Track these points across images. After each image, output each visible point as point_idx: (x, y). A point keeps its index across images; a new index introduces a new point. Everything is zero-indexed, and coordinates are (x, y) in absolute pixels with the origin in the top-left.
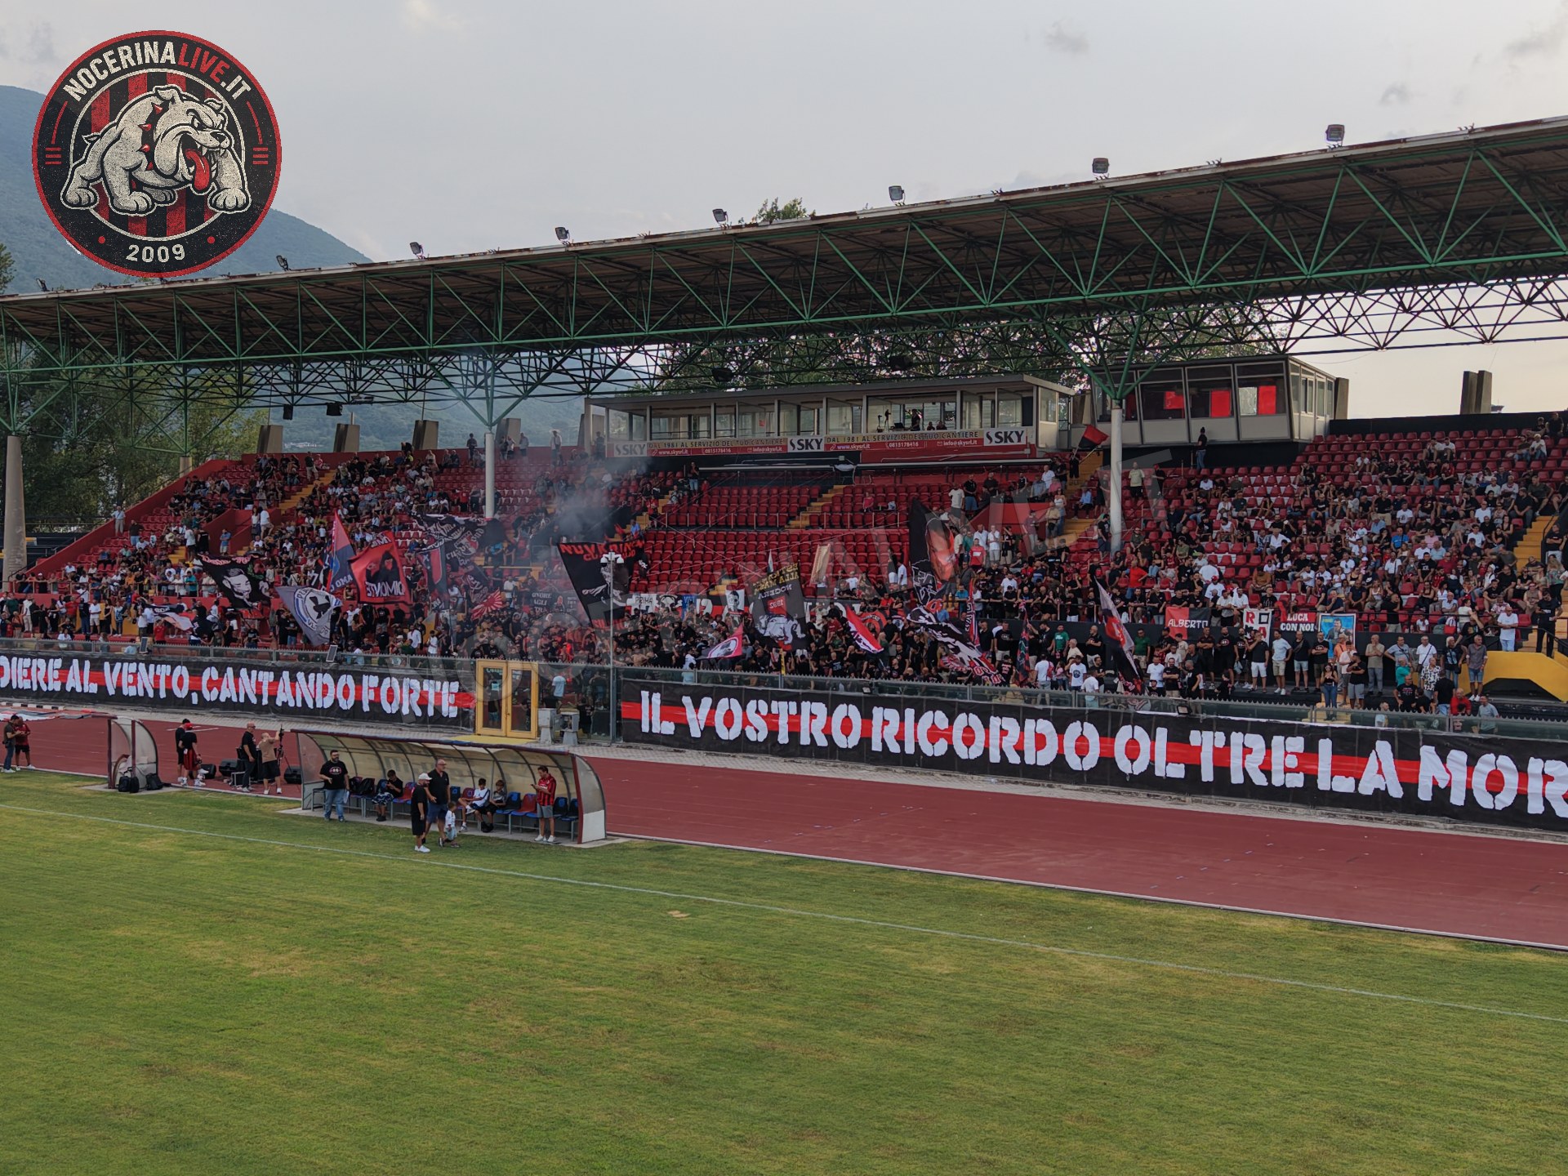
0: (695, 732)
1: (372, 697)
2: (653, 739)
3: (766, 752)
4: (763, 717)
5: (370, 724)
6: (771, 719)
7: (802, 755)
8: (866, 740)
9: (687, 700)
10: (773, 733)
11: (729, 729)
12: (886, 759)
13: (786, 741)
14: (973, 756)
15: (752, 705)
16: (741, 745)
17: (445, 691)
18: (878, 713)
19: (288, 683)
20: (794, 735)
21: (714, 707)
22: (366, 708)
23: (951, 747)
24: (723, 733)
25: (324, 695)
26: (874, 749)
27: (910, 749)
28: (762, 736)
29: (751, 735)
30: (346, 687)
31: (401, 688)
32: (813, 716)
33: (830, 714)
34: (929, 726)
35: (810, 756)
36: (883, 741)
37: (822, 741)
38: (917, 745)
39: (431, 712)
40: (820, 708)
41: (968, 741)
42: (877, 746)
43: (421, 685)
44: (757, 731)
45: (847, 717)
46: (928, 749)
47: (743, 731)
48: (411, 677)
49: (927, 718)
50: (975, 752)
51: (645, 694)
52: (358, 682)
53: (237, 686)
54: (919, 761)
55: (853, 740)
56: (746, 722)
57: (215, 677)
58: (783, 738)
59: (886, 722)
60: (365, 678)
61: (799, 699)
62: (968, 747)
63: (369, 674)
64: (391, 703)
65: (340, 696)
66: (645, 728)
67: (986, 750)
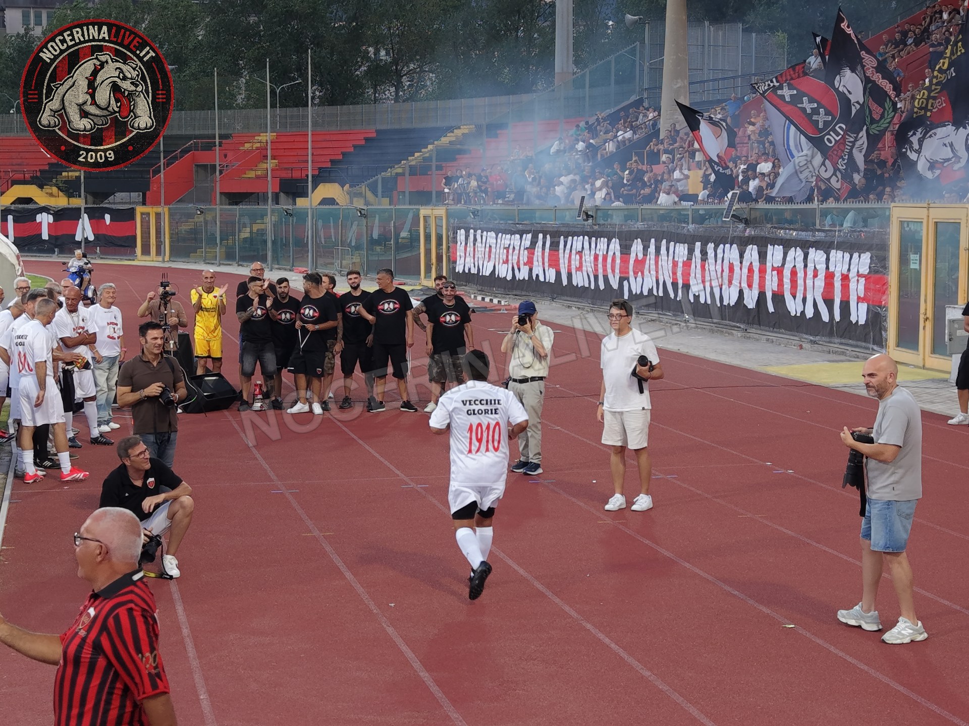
1: (776, 289)
5: (773, 336)
17: (853, 274)
19: (699, 261)
22: (771, 309)
25: (730, 282)
30: (751, 270)
31: (806, 266)
39: (837, 318)
43: (828, 259)
48: (817, 245)
52: (763, 256)
53: (657, 272)
57: (640, 256)
60: (770, 247)
63: (775, 241)
64: (794, 297)
65: (744, 285)
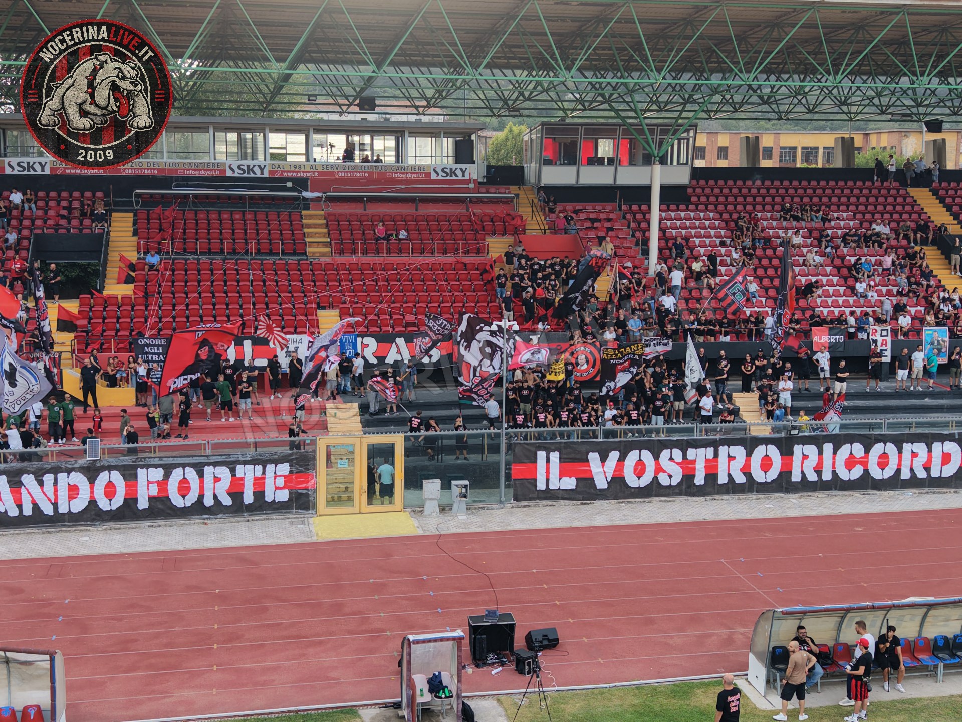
0: (601, 483)
1: (154, 495)
2: (550, 495)
3: (680, 494)
4: (678, 464)
6: (688, 467)
7: (719, 493)
8: (785, 474)
9: (594, 457)
10: (689, 477)
11: (639, 478)
12: (805, 486)
13: (703, 483)
14: (886, 477)
15: (665, 454)
16: (654, 490)
17: (269, 474)
18: (798, 450)
20: (711, 476)
21: (622, 459)
23: (866, 472)
24: (632, 481)
25: (72, 498)
26: (793, 480)
27: (827, 476)
28: (675, 481)
29: (664, 480)
30: (110, 485)
31: (201, 477)
32: (731, 458)
33: (749, 454)
34: (847, 456)
35: (727, 493)
36: (802, 472)
37: (740, 479)
38: (834, 473)
39: (248, 500)
40: (739, 452)
41: (883, 465)
42: (796, 477)
43: (233, 471)
44: (670, 476)
45: (766, 455)
46: (844, 475)
47: (655, 478)
48: (215, 464)
49: (845, 451)
50: (889, 472)
51: (541, 455)
52: (130, 476)
54: (837, 484)
55: (773, 474)
56: (659, 469)
58: (699, 480)
59: (805, 457)
60: (141, 470)
61: (715, 444)
62: (883, 470)
64: (184, 496)
65: (99, 496)
66: (541, 486)
67: (898, 471)
